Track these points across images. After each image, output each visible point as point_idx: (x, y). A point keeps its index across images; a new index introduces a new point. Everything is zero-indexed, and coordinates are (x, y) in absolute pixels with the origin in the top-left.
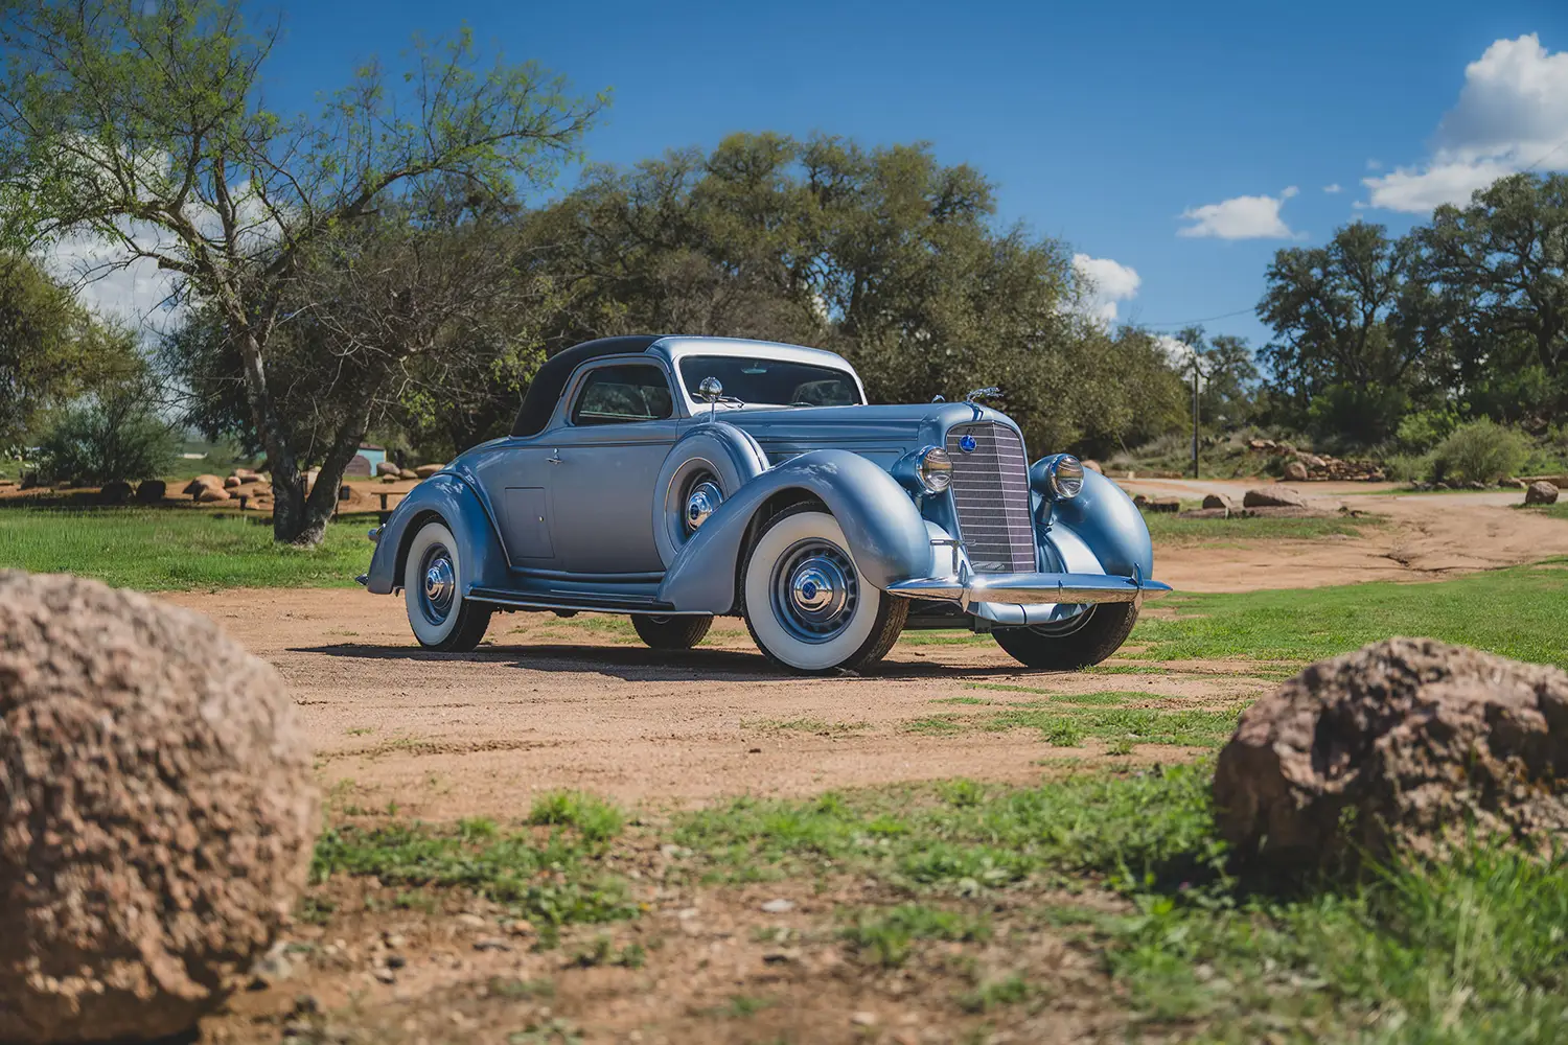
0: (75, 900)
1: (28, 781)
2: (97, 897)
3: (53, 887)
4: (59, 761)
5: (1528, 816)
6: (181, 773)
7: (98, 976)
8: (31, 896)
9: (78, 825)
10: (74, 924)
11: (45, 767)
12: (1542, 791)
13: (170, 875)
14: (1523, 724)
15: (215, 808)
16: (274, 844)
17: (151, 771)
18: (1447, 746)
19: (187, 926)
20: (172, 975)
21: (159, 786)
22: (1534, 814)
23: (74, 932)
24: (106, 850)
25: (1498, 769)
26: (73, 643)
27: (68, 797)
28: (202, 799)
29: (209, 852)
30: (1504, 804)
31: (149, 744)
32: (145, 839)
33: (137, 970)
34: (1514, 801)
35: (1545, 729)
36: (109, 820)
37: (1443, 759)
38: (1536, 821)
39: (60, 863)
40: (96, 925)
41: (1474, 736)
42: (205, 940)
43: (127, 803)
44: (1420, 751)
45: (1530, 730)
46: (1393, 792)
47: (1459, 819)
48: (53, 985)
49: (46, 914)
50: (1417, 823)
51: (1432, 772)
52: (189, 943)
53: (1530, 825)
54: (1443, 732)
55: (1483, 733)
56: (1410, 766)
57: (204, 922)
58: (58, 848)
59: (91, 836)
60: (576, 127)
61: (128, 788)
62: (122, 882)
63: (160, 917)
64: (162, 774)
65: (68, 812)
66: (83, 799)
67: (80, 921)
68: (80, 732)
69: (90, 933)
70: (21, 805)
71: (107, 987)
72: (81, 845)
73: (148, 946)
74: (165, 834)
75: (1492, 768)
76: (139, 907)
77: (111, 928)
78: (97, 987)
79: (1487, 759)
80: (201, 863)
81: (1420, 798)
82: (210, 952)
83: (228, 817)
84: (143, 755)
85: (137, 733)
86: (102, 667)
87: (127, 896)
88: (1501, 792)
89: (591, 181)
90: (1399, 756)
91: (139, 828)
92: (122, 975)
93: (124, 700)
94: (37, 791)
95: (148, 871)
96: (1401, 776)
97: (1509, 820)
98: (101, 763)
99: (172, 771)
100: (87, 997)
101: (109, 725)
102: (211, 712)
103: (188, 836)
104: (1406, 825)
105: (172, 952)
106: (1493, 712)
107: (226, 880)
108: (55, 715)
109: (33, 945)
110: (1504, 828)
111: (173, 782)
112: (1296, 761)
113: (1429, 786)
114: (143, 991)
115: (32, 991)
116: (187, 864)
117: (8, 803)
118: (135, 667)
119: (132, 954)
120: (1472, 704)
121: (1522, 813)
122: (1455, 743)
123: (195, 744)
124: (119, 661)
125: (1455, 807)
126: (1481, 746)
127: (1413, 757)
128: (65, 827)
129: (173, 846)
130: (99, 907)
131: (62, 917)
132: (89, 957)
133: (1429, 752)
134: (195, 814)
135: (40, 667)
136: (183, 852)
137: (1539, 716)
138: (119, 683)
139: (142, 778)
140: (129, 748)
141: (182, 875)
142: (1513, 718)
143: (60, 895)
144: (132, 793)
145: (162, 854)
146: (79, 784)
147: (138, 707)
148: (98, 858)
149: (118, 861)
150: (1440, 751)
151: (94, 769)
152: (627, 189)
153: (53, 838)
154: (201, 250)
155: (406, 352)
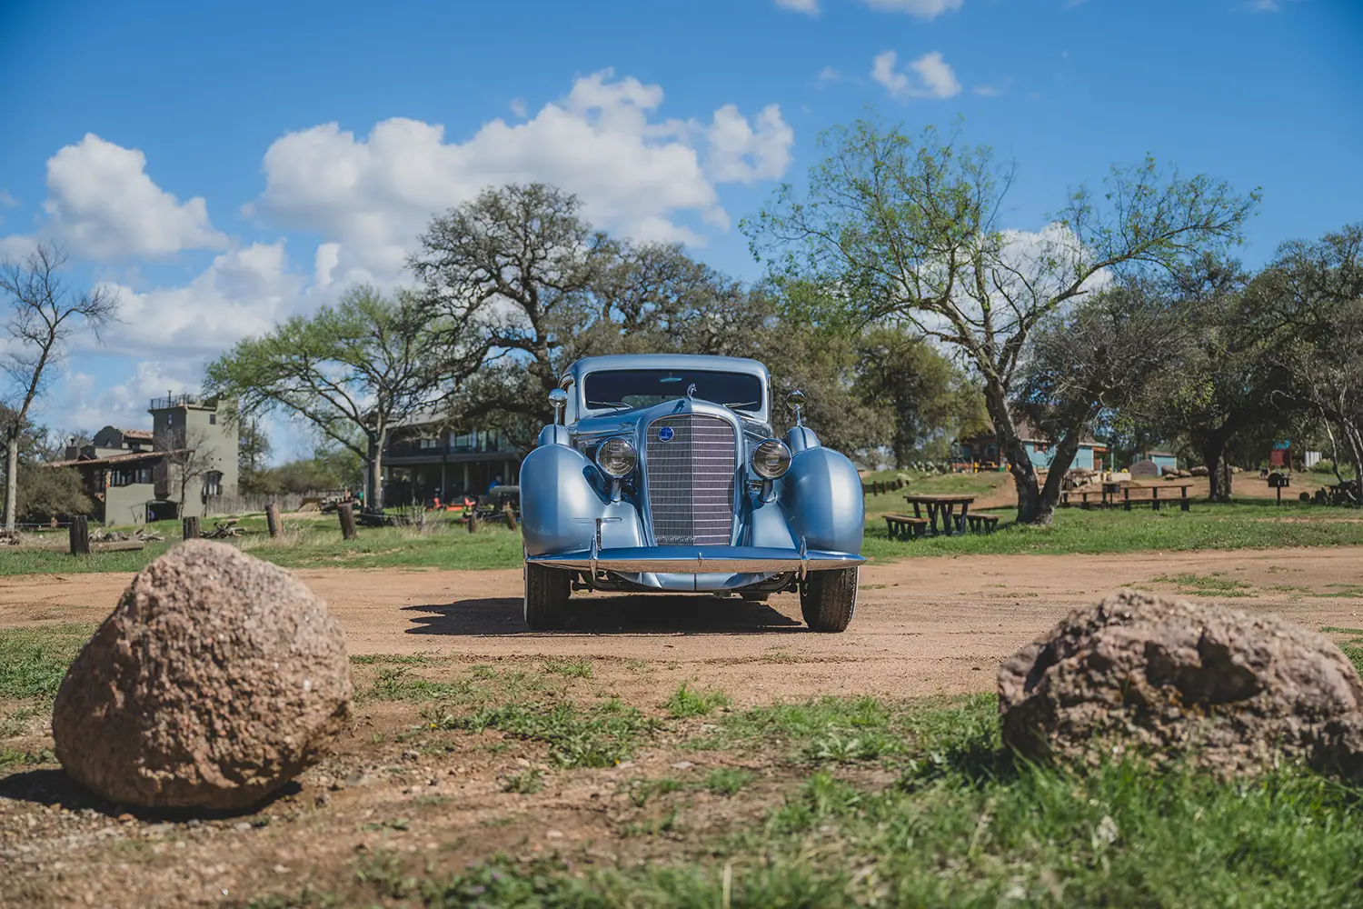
0: (163, 726)
1: (150, 660)
2: (173, 725)
3: (153, 719)
4: (165, 649)
5: (1178, 732)
6: (225, 658)
7: (172, 771)
8: (144, 723)
9: (168, 685)
10: (161, 740)
11: (158, 652)
12: (1196, 714)
13: (214, 717)
14: (1177, 659)
15: (243, 679)
16: (281, 702)
17: (208, 656)
18: (1104, 674)
19: (222, 746)
20: (212, 773)
21: (212, 665)
22: (1184, 731)
23: (161, 745)
24: (180, 700)
25: (1152, 695)
26: (188, 583)
27: (165, 670)
28: (235, 673)
29: (238, 704)
30: (1158, 722)
31: (209, 641)
32: (201, 695)
33: (191, 768)
34: (1166, 720)
35: (1199, 665)
36: (183, 683)
37: (1101, 684)
38: (1185, 737)
39: (158, 707)
40: (172, 741)
41: (1131, 669)
42: (231, 754)
43: (193, 674)
44: (1080, 677)
45: (1182, 664)
46: (1054, 707)
47: (1112, 732)
48: (150, 773)
49: (148, 734)
50: (1070, 732)
51: (1088, 693)
52: (222, 756)
53: (1179, 740)
54: (1103, 664)
55: (1141, 666)
56: (1070, 688)
57: (232, 745)
58: (157, 697)
59: (173, 692)
60: (1236, 218)
61: (195, 666)
62: (188, 719)
63: (208, 740)
64: (215, 658)
65: (164, 678)
66: (172, 671)
67: (164, 739)
68: (176, 632)
69: (168, 746)
70: (145, 673)
71: (176, 776)
72: (167, 696)
73: (198, 755)
74: (211, 692)
75: (1145, 693)
76: (195, 733)
77: (179, 744)
78: (171, 776)
79: (1141, 686)
80: (233, 711)
81: (1076, 714)
82: (234, 762)
83: (251, 684)
84: (204, 647)
85: (203, 634)
86: (196, 597)
87: (188, 727)
88: (1154, 712)
89: (1286, 254)
90: (1063, 680)
91: (198, 688)
92: (184, 771)
93: (200, 615)
94: (152, 665)
95: (201, 712)
96: (1061, 696)
97: (1160, 734)
98: (182, 650)
99: (220, 657)
100: (165, 781)
101: (191, 630)
102: (250, 624)
103: (226, 694)
104: (1061, 733)
105: (212, 760)
106: (1151, 649)
107: (248, 721)
108: (167, 624)
109: (142, 750)
110: (1156, 740)
111: (221, 664)
112: (1012, 682)
113: (1086, 704)
114: (194, 781)
115: (139, 775)
116: (225, 711)
117: (139, 671)
118: (212, 598)
119: (190, 760)
120: (1132, 642)
121: (1173, 730)
122: (1113, 672)
123: (236, 642)
124: (206, 593)
125: (1108, 722)
126: (1138, 676)
127: (1074, 681)
128: (162, 686)
129: (216, 700)
130: (174, 732)
131: (156, 735)
132: (168, 759)
133: (1089, 679)
134: (231, 682)
135: (168, 596)
136: (223, 704)
137: (1195, 654)
138: (201, 606)
139: (203, 660)
140: (198, 643)
141: (219, 716)
142: (1168, 655)
143: (156, 724)
144: (197, 668)
145: (209, 704)
146: (171, 661)
147: (207, 620)
148: (176, 704)
149: (185, 706)
150: (1097, 677)
151: (179, 653)
152: (1314, 259)
153: (156, 692)
154: (961, 328)
155: (1103, 389)
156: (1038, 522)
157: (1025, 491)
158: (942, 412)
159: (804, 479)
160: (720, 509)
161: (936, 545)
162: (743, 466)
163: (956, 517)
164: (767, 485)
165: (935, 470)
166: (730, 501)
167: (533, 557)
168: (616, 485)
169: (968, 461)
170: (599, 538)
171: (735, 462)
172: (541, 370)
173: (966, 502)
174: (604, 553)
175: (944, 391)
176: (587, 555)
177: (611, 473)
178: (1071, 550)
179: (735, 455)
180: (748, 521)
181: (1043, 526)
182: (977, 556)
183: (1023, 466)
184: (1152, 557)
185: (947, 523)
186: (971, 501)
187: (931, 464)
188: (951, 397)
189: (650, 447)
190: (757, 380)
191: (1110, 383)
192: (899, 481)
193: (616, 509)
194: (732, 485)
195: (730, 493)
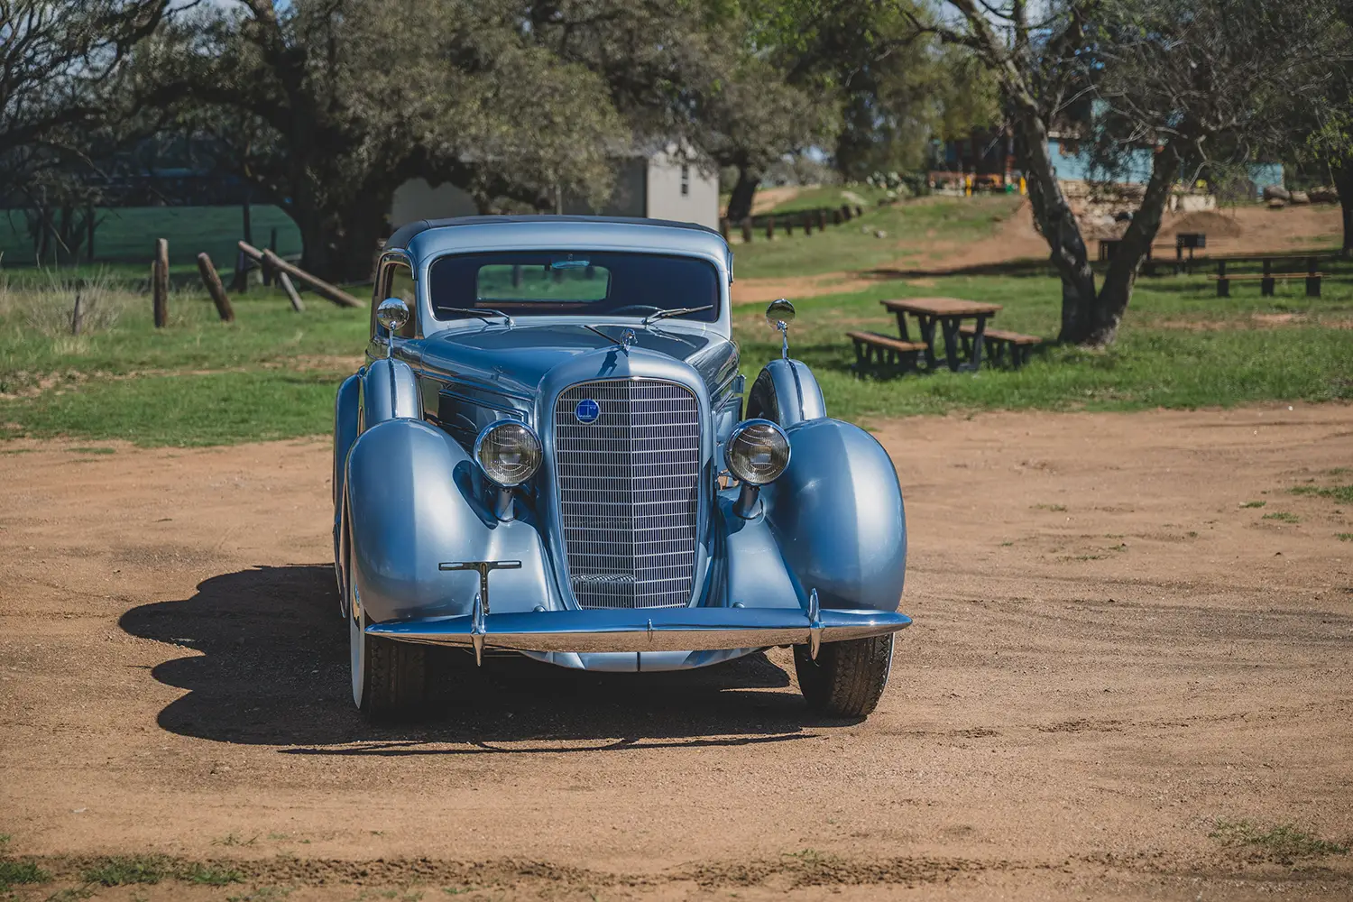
154: (978, 26)
155: (1205, 131)
156: (1094, 342)
157: (1074, 292)
158: (918, 93)
159: (811, 485)
160: (675, 534)
161: (936, 391)
162: (711, 460)
163: (965, 335)
164: (749, 494)
165: (902, 188)
166: (692, 520)
167: (377, 626)
168: (505, 496)
169: (954, 169)
170: (485, 594)
171: (699, 455)
172: (262, 32)
173: (982, 317)
174: (495, 620)
175: (921, 61)
176: (466, 623)
177: (501, 478)
178: (1151, 403)
179: (699, 443)
180: (721, 554)
181: (1102, 349)
182: (1003, 413)
183: (1071, 250)
184: (1276, 415)
185: (950, 348)
186: (991, 314)
187: (895, 176)
188: (929, 72)
189: (560, 432)
190: (709, 267)
191: (1217, 122)
192: (846, 209)
193: (508, 533)
194: (693, 494)
195: (692, 507)
